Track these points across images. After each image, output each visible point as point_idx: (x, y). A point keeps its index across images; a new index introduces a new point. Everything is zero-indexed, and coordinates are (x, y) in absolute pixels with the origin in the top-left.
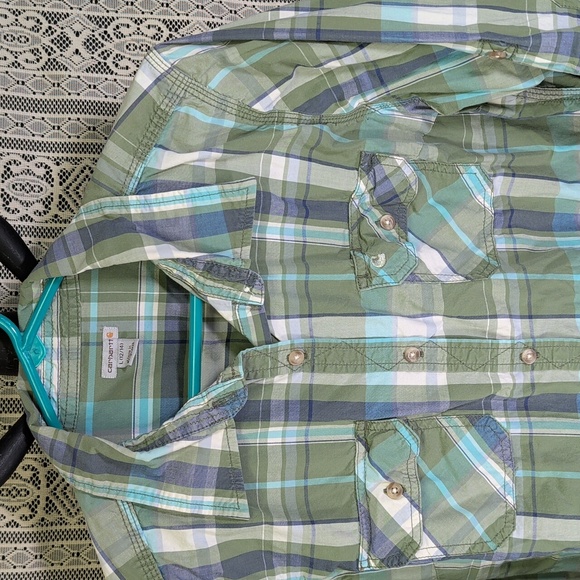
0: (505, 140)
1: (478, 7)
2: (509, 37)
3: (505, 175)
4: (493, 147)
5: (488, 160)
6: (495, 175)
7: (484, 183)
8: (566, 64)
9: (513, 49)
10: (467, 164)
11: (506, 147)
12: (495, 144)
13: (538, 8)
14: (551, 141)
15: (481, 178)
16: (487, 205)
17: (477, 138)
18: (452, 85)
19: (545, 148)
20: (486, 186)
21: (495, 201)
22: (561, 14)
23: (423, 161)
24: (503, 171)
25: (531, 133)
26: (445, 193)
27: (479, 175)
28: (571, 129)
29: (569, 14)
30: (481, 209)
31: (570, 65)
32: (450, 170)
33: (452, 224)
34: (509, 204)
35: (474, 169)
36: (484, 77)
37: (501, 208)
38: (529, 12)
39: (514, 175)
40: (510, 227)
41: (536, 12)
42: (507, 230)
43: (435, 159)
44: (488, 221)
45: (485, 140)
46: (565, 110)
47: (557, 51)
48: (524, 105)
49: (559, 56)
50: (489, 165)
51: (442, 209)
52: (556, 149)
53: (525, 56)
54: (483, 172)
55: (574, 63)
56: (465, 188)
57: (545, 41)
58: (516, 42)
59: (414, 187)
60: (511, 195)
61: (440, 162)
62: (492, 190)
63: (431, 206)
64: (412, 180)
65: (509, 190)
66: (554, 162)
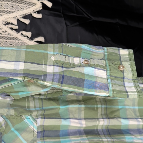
0: (42, 105)
1: (25, 62)
2: (34, 75)
3: (41, 118)
4: (38, 107)
5: (35, 113)
6: (37, 119)
7: (33, 122)
8: (57, 85)
9: (36, 79)
10: (26, 115)
11: (43, 107)
12: (38, 106)
13: (48, 64)
14: (59, 104)
15: (32, 120)
16: (35, 129)
17: (31, 104)
18: (16, 90)
19: (57, 107)
20: (34, 123)
21: (38, 128)
22: (56, 66)
23: (8, 115)
24: (41, 117)
25: (52, 102)
26: (18, 126)
27: (31, 119)
28: (66, 99)
29: (59, 66)
30: (32, 131)
31: (58, 86)
32: (19, 118)
33: (21, 138)
34: (43, 128)
35: (29, 117)
36: (28, 87)
37: (40, 130)
38: (44, 65)
39: (45, 118)
40: (43, 137)
41: (47, 65)
42: (42, 138)
43: (13, 114)
44: (35, 136)
45: (35, 105)
46: (63, 94)
47: (53, 81)
48: (48, 94)
49: (54, 82)
50: (35, 115)
51: (16, 133)
52: (61, 107)
53: (41, 82)
54: (33, 118)
55: (59, 85)
56: (26, 124)
57: (48, 77)
58: (37, 77)
59: (3, 126)
60: (44, 125)
61: (15, 115)
62: (37, 124)
63: (12, 131)
64: (3, 123)
65: (43, 123)
66: (60, 111)
